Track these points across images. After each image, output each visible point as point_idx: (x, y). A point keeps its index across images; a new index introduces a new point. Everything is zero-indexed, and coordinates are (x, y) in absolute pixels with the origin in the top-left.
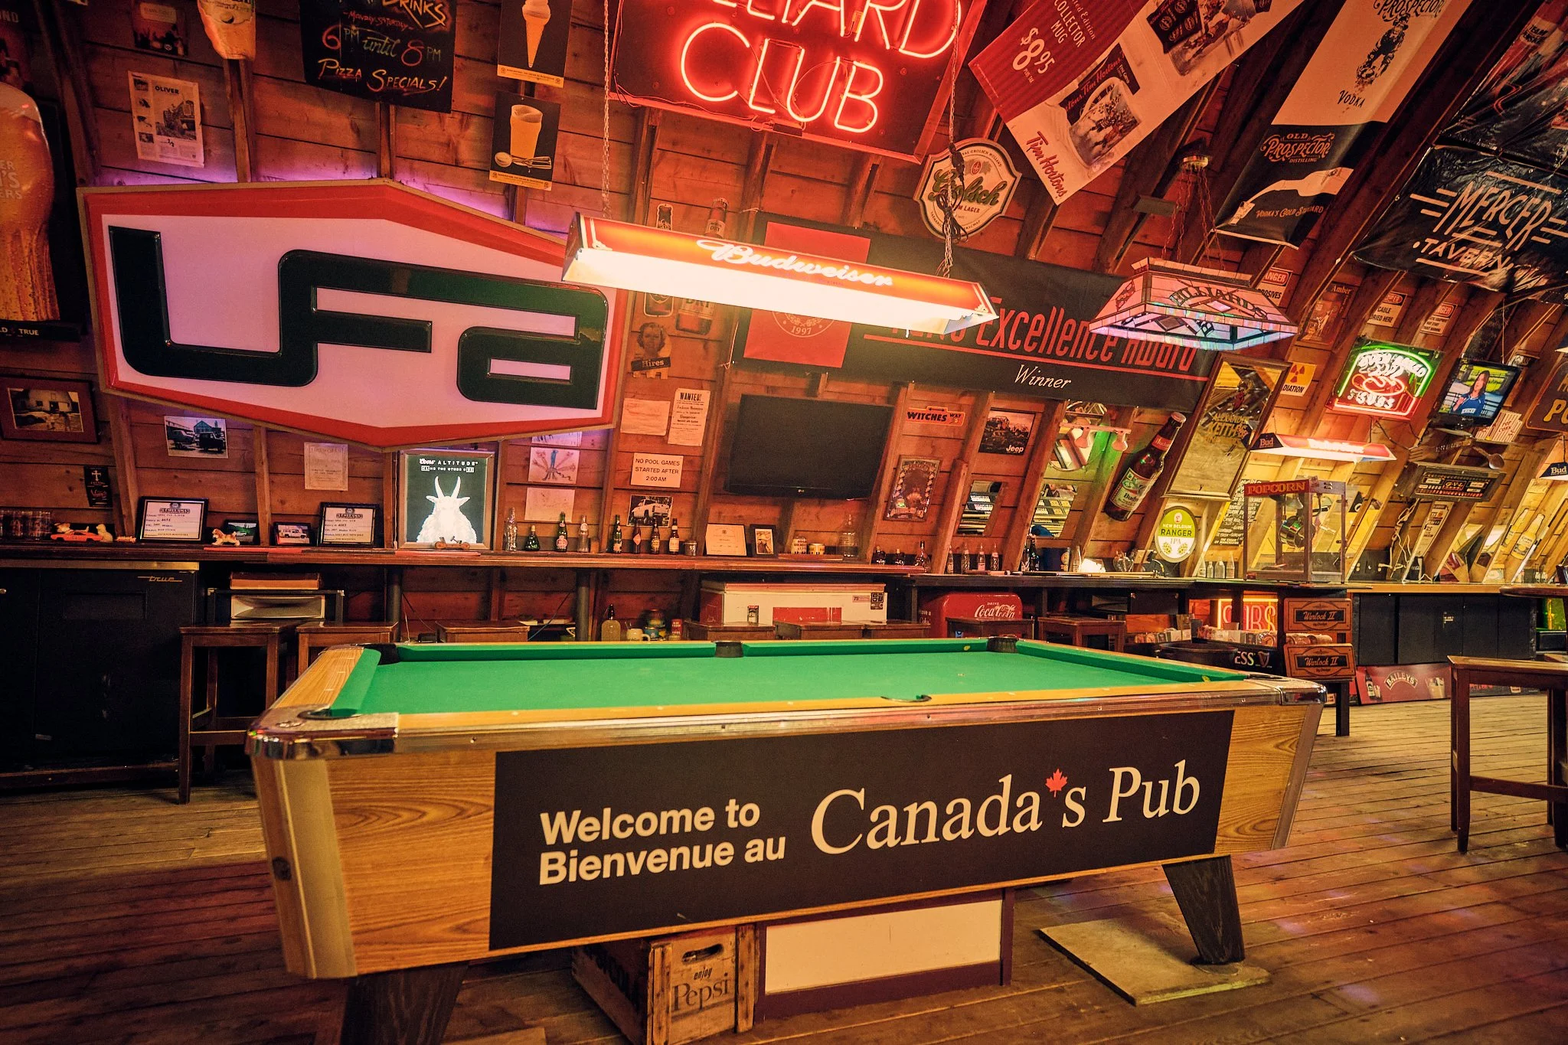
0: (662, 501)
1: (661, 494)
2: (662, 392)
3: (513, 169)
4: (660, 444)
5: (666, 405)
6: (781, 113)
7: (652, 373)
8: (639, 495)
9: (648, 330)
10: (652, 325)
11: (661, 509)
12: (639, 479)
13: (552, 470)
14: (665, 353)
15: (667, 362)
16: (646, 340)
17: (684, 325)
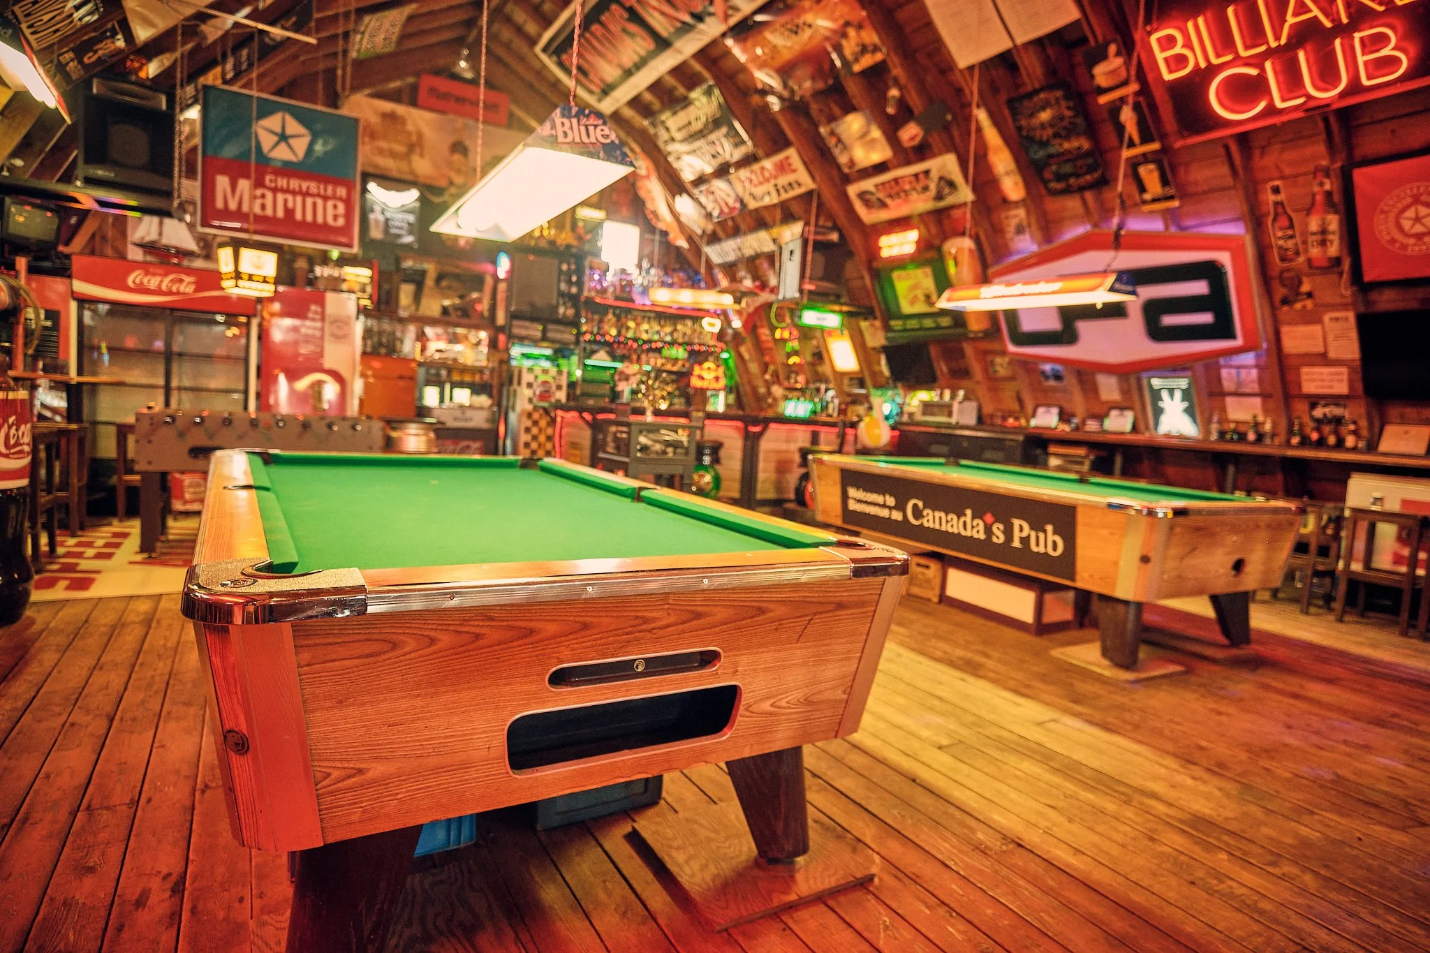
0: (1337, 405)
1: (1335, 400)
2: (1312, 318)
3: (1154, 200)
4: (1322, 359)
5: (1317, 329)
6: (1309, 97)
7: (1298, 306)
8: (1315, 401)
9: (1287, 275)
10: (1288, 270)
11: (1338, 411)
12: (1309, 387)
13: (1239, 384)
14: (1305, 288)
15: (1309, 295)
16: (1287, 282)
17: (1316, 264)
